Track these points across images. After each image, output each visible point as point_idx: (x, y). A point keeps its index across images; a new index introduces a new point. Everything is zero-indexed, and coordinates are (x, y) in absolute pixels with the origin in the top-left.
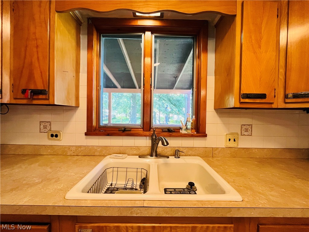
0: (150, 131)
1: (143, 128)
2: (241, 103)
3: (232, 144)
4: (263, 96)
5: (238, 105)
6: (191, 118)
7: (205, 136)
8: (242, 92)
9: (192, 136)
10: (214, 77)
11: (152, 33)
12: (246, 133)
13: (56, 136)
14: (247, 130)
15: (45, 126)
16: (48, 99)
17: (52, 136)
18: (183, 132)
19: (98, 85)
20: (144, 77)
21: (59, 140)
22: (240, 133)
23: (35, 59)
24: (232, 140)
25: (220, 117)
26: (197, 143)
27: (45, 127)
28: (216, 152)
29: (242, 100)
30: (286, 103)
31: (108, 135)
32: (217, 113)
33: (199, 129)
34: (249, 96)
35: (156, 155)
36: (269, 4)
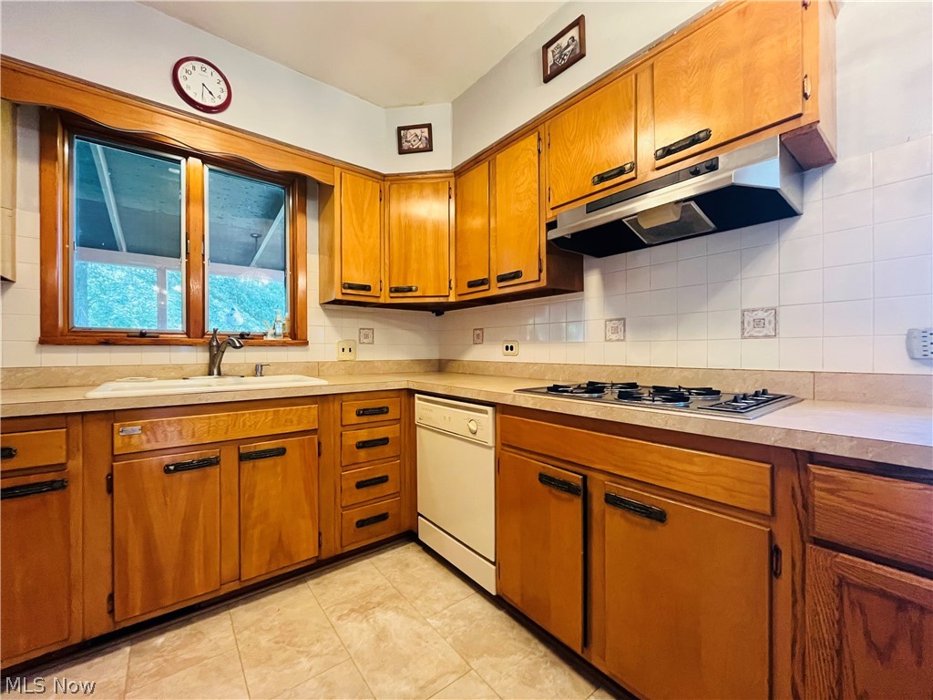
0: (202, 337)
1: (187, 333)
2: (343, 294)
3: (347, 356)
4: (367, 288)
5: (340, 297)
6: (283, 316)
7: (306, 343)
8: (343, 282)
9: (284, 344)
10: (318, 256)
11: (203, 163)
12: (365, 341)
14: (367, 336)
18: (269, 338)
19: (66, 241)
20: (187, 239)
22: (357, 341)
24: (347, 350)
25: (328, 316)
26: (294, 355)
28: (323, 368)
29: (344, 291)
30: (391, 297)
31: (106, 343)
32: (325, 310)
33: (296, 335)
34: (351, 287)
35: (219, 374)
36: (371, 182)
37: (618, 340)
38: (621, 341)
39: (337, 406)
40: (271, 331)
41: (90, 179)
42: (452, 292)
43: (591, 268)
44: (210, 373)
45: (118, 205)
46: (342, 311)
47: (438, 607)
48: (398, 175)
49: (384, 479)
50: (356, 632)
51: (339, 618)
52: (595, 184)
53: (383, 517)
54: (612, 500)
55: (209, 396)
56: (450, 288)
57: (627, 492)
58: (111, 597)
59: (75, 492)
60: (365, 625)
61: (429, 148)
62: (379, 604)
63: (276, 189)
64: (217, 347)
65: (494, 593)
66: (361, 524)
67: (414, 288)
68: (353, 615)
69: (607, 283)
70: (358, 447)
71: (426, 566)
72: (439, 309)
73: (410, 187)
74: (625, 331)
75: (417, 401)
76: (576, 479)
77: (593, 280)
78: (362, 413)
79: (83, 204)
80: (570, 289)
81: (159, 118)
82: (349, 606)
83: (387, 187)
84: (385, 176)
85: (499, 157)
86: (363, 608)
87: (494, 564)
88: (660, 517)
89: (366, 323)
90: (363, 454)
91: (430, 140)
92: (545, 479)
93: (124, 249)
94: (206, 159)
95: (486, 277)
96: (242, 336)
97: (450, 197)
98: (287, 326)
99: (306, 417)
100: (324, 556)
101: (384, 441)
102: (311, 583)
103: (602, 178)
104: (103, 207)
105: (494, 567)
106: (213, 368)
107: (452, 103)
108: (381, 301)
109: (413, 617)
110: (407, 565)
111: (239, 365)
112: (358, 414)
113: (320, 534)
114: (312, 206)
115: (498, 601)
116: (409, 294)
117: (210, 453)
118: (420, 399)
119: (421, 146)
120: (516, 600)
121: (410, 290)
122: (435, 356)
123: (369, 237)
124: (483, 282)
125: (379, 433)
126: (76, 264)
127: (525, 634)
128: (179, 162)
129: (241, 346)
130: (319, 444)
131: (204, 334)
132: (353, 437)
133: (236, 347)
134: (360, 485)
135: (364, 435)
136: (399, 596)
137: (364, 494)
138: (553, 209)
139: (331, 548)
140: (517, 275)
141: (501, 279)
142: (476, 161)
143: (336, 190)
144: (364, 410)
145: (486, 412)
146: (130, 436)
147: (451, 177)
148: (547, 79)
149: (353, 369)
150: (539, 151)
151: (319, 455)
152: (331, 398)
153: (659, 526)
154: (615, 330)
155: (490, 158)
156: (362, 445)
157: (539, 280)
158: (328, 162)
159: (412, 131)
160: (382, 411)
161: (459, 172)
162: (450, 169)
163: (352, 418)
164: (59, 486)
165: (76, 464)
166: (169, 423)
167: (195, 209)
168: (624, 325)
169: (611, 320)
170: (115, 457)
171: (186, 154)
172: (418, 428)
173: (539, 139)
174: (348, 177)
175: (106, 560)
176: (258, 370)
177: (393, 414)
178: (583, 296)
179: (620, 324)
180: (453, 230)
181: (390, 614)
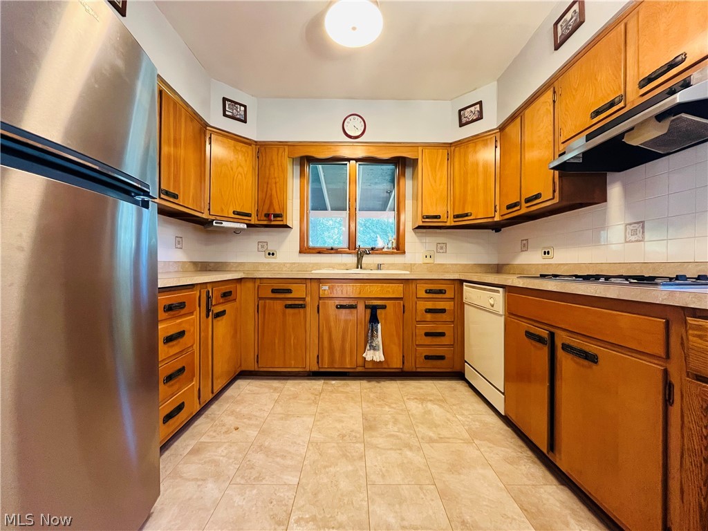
0: (354, 250)
1: (349, 248)
2: (424, 222)
3: (428, 260)
4: (438, 217)
5: (421, 224)
7: (404, 253)
8: (423, 214)
9: (392, 253)
10: (412, 201)
11: (356, 162)
12: (441, 251)
13: (273, 254)
14: (442, 248)
15: (263, 244)
16: (282, 221)
17: (269, 254)
18: (385, 250)
19: (307, 209)
20: (349, 201)
21: (275, 258)
22: (435, 251)
23: (274, 192)
24: (428, 257)
25: (418, 236)
26: (397, 259)
27: (262, 247)
28: (414, 268)
29: (424, 220)
30: (455, 222)
31: (319, 253)
32: (415, 233)
33: (399, 248)
34: (428, 217)
35: (361, 268)
36: (441, 150)
37: (637, 241)
38: (640, 241)
39: (414, 286)
40: (386, 246)
41: (317, 179)
42: (497, 214)
43: (614, 182)
44: (357, 268)
45: (327, 188)
46: (426, 233)
47: (465, 412)
48: (459, 141)
49: (442, 334)
50: (415, 407)
51: (408, 399)
52: (592, 118)
53: (442, 358)
54: (566, 347)
55: (353, 275)
56: (495, 211)
57: (576, 342)
58: (318, 356)
59: (308, 309)
60: (420, 406)
61: (480, 117)
62: (431, 401)
63: (391, 167)
64: (360, 254)
65: (503, 414)
66: (427, 357)
67: (469, 214)
68: (416, 400)
69: (627, 193)
70: (426, 312)
71: (467, 394)
72: (497, 227)
73: (468, 147)
74: (643, 232)
75: (464, 287)
76: (544, 333)
77: (615, 191)
78: (429, 292)
79: (314, 191)
80: (591, 202)
81: (338, 148)
82: (415, 397)
83: (452, 150)
84: (451, 144)
85: (527, 112)
86: (422, 399)
87: (503, 394)
88: (592, 358)
89: (441, 239)
90: (429, 316)
91: (481, 112)
92: (529, 335)
93: (330, 209)
94: (357, 160)
95: (518, 200)
96: (372, 249)
97: (496, 147)
98: (395, 242)
99: (396, 291)
100: (406, 369)
101: (443, 311)
102: (399, 382)
103: (597, 113)
104: (321, 190)
105: (503, 396)
106: (359, 264)
107: (498, 81)
108: (448, 224)
109: (448, 412)
110: (455, 390)
111: (370, 264)
112: (426, 292)
113: (403, 356)
114: (408, 172)
115: (506, 419)
116: (466, 218)
117: (352, 302)
118: (466, 286)
119: (475, 118)
120: (513, 417)
121: (467, 215)
122: (495, 262)
123: (440, 185)
124: (515, 205)
125: (440, 305)
126: (311, 218)
127: (521, 443)
128: (346, 164)
129: (370, 253)
130: (404, 306)
131: (355, 248)
132: (423, 305)
133: (367, 254)
134: (427, 334)
135: (430, 305)
136: (444, 401)
137: (429, 340)
138: (563, 143)
139: (409, 367)
140: (538, 196)
141: (528, 201)
142: (512, 118)
143: (420, 161)
144: (430, 290)
145: (498, 292)
146: (325, 290)
147: (497, 132)
148: (556, 48)
149: (431, 267)
150: (554, 101)
151: (404, 312)
152: (410, 281)
153: (594, 366)
154: (634, 232)
155: (522, 114)
156: (429, 311)
157: (553, 198)
158: (415, 146)
159: (468, 110)
160: (441, 292)
161: (502, 128)
162: (495, 127)
163: (422, 294)
164: (303, 306)
165: (308, 299)
166: (338, 286)
167: (353, 186)
168: (643, 227)
169: (630, 224)
170: (320, 298)
171: (349, 160)
172: (465, 305)
173: (554, 92)
174: (426, 151)
175: (317, 341)
176: (379, 267)
177: (449, 294)
178: (606, 206)
179: (639, 226)
180: (498, 170)
181: (435, 407)
